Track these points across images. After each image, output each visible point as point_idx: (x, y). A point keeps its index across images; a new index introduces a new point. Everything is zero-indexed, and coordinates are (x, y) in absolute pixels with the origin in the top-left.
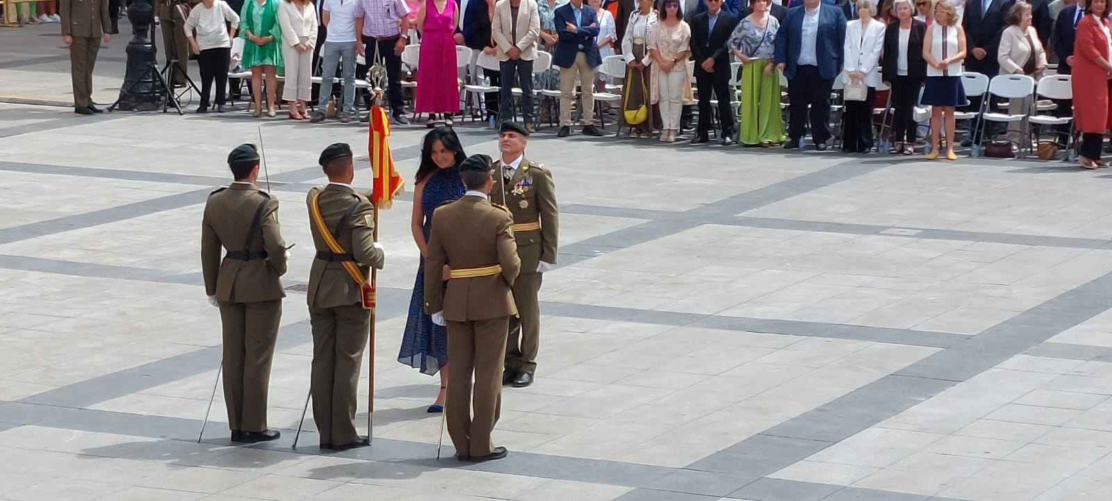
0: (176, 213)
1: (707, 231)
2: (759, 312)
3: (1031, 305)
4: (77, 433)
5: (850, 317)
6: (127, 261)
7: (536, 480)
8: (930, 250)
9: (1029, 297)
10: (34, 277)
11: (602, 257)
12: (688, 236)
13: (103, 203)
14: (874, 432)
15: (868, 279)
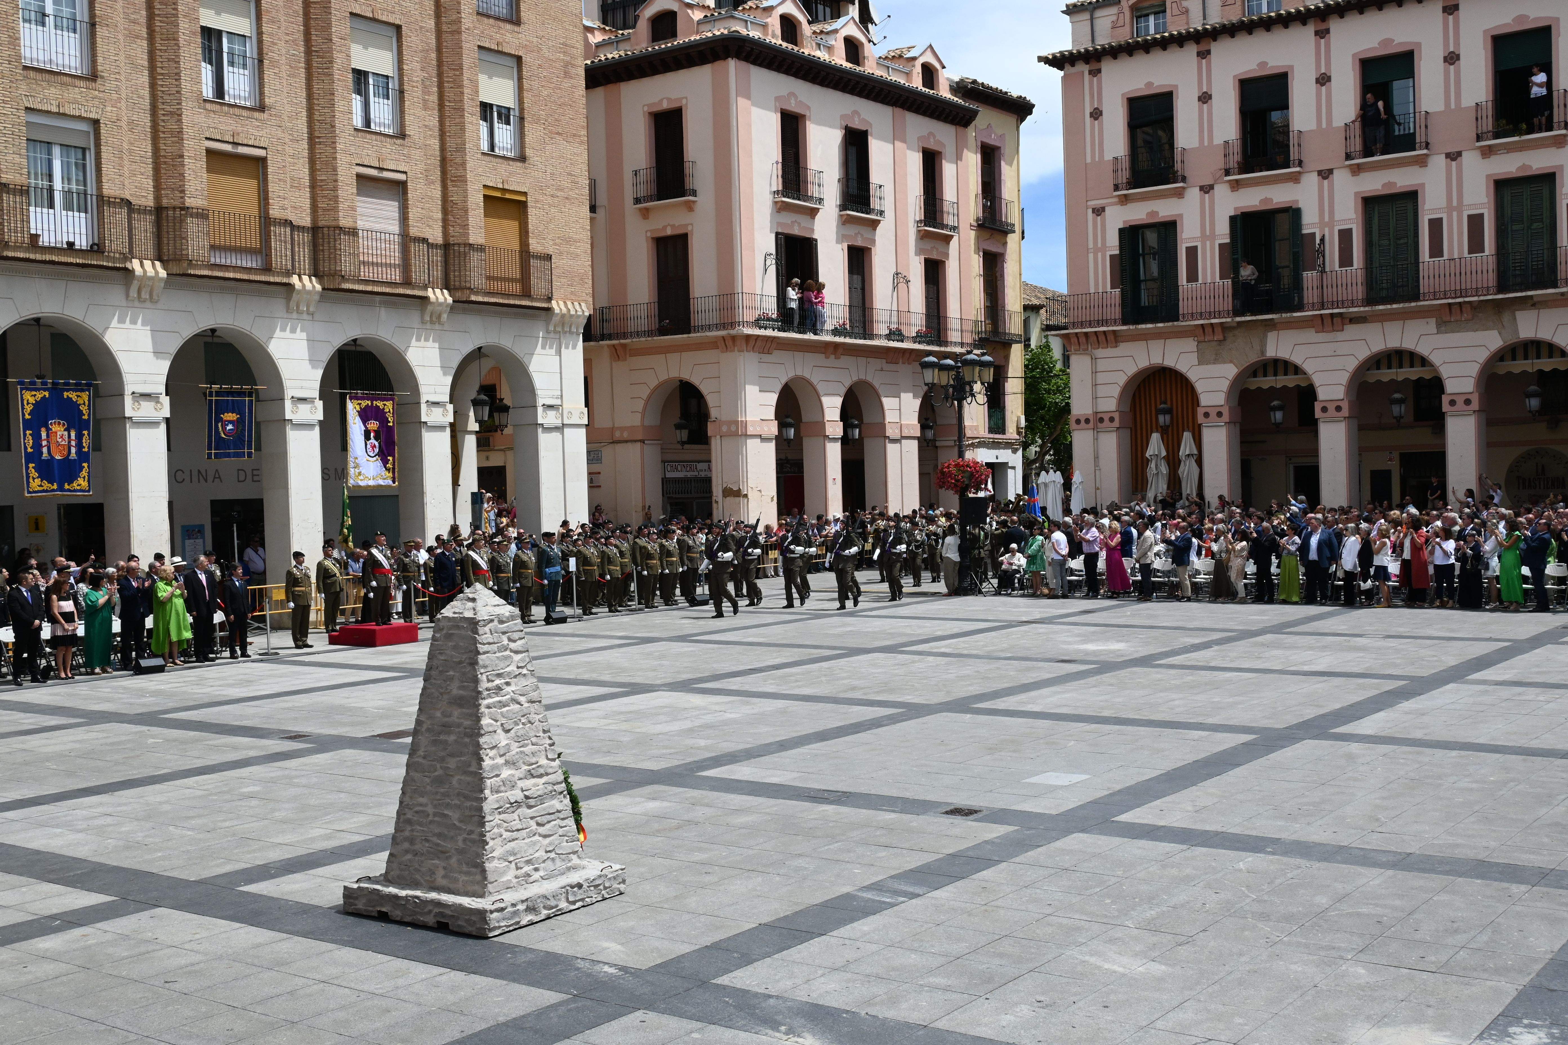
0: (993, 634)
1: (1269, 637)
2: (1306, 668)
3: (1454, 664)
4: (969, 716)
5: (1356, 670)
6: (974, 652)
7: (1207, 733)
8: (1392, 643)
9: (1451, 661)
10: (931, 658)
11: (1216, 648)
12: (1259, 639)
13: (956, 631)
14: (1381, 715)
15: (1362, 655)
